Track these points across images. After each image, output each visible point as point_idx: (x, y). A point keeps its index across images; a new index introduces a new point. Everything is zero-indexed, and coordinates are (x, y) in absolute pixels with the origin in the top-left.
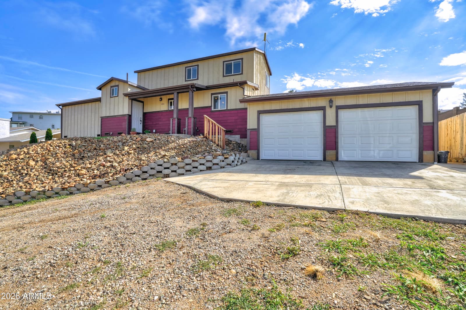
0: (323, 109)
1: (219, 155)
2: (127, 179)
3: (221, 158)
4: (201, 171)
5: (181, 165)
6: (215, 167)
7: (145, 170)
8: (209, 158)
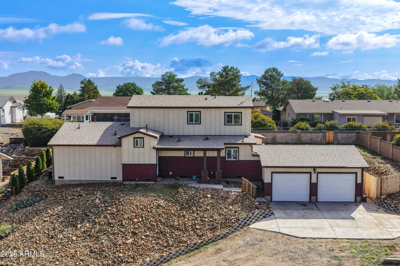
0: (310, 173)
1: (267, 209)
2: (235, 229)
3: (268, 210)
4: (261, 219)
5: (253, 217)
6: (267, 216)
7: (240, 223)
8: (263, 211)
